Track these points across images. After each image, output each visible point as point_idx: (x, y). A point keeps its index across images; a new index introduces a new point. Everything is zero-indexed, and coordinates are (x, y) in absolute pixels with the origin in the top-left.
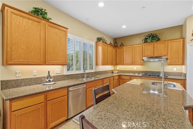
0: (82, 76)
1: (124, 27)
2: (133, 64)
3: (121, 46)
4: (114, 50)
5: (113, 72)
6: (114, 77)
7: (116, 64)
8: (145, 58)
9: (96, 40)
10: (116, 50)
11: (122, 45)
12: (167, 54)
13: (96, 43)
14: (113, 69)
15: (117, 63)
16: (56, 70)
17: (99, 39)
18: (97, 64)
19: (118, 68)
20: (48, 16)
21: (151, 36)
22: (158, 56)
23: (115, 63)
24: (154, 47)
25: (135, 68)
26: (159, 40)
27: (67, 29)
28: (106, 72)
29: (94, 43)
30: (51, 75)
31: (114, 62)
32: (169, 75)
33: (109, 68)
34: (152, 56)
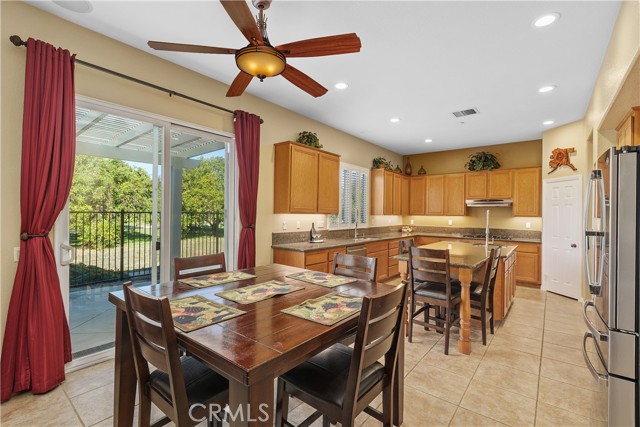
0: (349, 233)
1: (428, 141)
2: (445, 213)
3: (419, 174)
4: (405, 182)
5: (400, 231)
6: (391, 242)
7: (410, 213)
8: (471, 201)
9: (371, 166)
10: (410, 183)
11: (422, 172)
12: (512, 196)
13: (372, 170)
14: (401, 224)
15: (412, 209)
16: (319, 221)
17: (377, 163)
18: (372, 213)
19: (412, 222)
20: (320, 143)
21: (483, 158)
22: (495, 198)
23: (408, 211)
24: (488, 181)
25: (450, 222)
26: (497, 166)
27: (338, 156)
28: (387, 229)
29: (367, 172)
30: (317, 229)
31: (405, 209)
32: (517, 237)
33: (393, 220)
34: (485, 198)
